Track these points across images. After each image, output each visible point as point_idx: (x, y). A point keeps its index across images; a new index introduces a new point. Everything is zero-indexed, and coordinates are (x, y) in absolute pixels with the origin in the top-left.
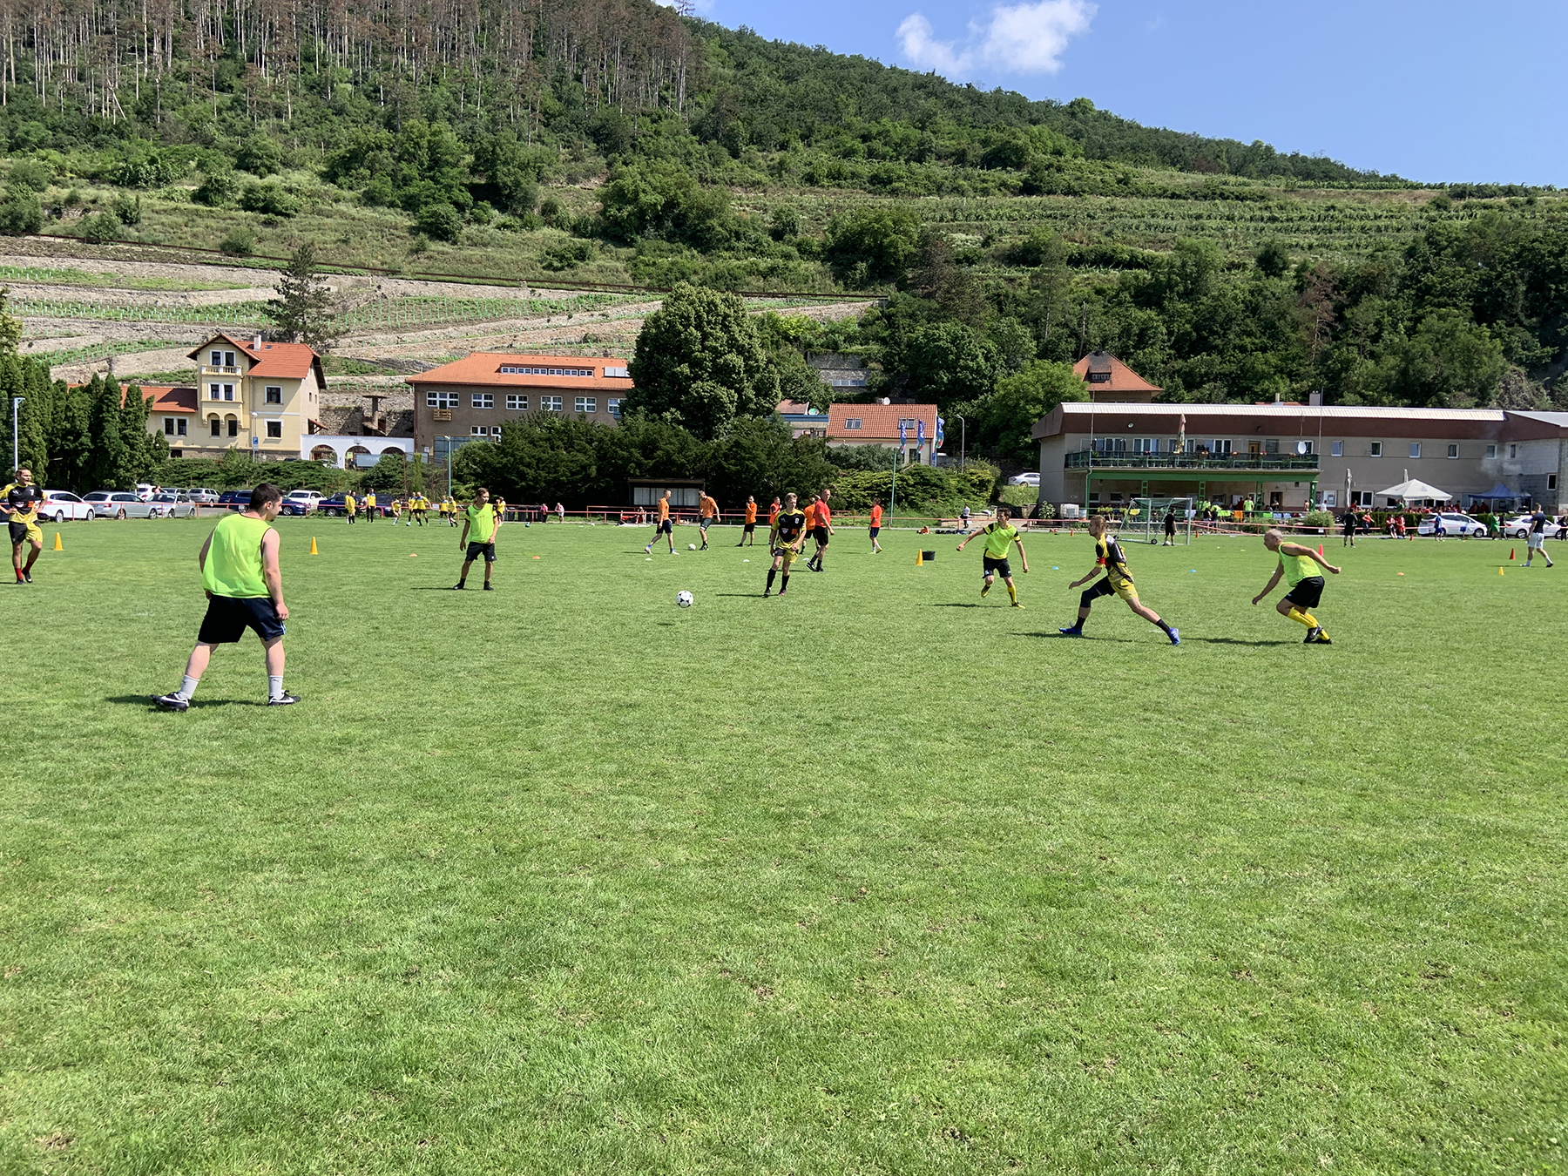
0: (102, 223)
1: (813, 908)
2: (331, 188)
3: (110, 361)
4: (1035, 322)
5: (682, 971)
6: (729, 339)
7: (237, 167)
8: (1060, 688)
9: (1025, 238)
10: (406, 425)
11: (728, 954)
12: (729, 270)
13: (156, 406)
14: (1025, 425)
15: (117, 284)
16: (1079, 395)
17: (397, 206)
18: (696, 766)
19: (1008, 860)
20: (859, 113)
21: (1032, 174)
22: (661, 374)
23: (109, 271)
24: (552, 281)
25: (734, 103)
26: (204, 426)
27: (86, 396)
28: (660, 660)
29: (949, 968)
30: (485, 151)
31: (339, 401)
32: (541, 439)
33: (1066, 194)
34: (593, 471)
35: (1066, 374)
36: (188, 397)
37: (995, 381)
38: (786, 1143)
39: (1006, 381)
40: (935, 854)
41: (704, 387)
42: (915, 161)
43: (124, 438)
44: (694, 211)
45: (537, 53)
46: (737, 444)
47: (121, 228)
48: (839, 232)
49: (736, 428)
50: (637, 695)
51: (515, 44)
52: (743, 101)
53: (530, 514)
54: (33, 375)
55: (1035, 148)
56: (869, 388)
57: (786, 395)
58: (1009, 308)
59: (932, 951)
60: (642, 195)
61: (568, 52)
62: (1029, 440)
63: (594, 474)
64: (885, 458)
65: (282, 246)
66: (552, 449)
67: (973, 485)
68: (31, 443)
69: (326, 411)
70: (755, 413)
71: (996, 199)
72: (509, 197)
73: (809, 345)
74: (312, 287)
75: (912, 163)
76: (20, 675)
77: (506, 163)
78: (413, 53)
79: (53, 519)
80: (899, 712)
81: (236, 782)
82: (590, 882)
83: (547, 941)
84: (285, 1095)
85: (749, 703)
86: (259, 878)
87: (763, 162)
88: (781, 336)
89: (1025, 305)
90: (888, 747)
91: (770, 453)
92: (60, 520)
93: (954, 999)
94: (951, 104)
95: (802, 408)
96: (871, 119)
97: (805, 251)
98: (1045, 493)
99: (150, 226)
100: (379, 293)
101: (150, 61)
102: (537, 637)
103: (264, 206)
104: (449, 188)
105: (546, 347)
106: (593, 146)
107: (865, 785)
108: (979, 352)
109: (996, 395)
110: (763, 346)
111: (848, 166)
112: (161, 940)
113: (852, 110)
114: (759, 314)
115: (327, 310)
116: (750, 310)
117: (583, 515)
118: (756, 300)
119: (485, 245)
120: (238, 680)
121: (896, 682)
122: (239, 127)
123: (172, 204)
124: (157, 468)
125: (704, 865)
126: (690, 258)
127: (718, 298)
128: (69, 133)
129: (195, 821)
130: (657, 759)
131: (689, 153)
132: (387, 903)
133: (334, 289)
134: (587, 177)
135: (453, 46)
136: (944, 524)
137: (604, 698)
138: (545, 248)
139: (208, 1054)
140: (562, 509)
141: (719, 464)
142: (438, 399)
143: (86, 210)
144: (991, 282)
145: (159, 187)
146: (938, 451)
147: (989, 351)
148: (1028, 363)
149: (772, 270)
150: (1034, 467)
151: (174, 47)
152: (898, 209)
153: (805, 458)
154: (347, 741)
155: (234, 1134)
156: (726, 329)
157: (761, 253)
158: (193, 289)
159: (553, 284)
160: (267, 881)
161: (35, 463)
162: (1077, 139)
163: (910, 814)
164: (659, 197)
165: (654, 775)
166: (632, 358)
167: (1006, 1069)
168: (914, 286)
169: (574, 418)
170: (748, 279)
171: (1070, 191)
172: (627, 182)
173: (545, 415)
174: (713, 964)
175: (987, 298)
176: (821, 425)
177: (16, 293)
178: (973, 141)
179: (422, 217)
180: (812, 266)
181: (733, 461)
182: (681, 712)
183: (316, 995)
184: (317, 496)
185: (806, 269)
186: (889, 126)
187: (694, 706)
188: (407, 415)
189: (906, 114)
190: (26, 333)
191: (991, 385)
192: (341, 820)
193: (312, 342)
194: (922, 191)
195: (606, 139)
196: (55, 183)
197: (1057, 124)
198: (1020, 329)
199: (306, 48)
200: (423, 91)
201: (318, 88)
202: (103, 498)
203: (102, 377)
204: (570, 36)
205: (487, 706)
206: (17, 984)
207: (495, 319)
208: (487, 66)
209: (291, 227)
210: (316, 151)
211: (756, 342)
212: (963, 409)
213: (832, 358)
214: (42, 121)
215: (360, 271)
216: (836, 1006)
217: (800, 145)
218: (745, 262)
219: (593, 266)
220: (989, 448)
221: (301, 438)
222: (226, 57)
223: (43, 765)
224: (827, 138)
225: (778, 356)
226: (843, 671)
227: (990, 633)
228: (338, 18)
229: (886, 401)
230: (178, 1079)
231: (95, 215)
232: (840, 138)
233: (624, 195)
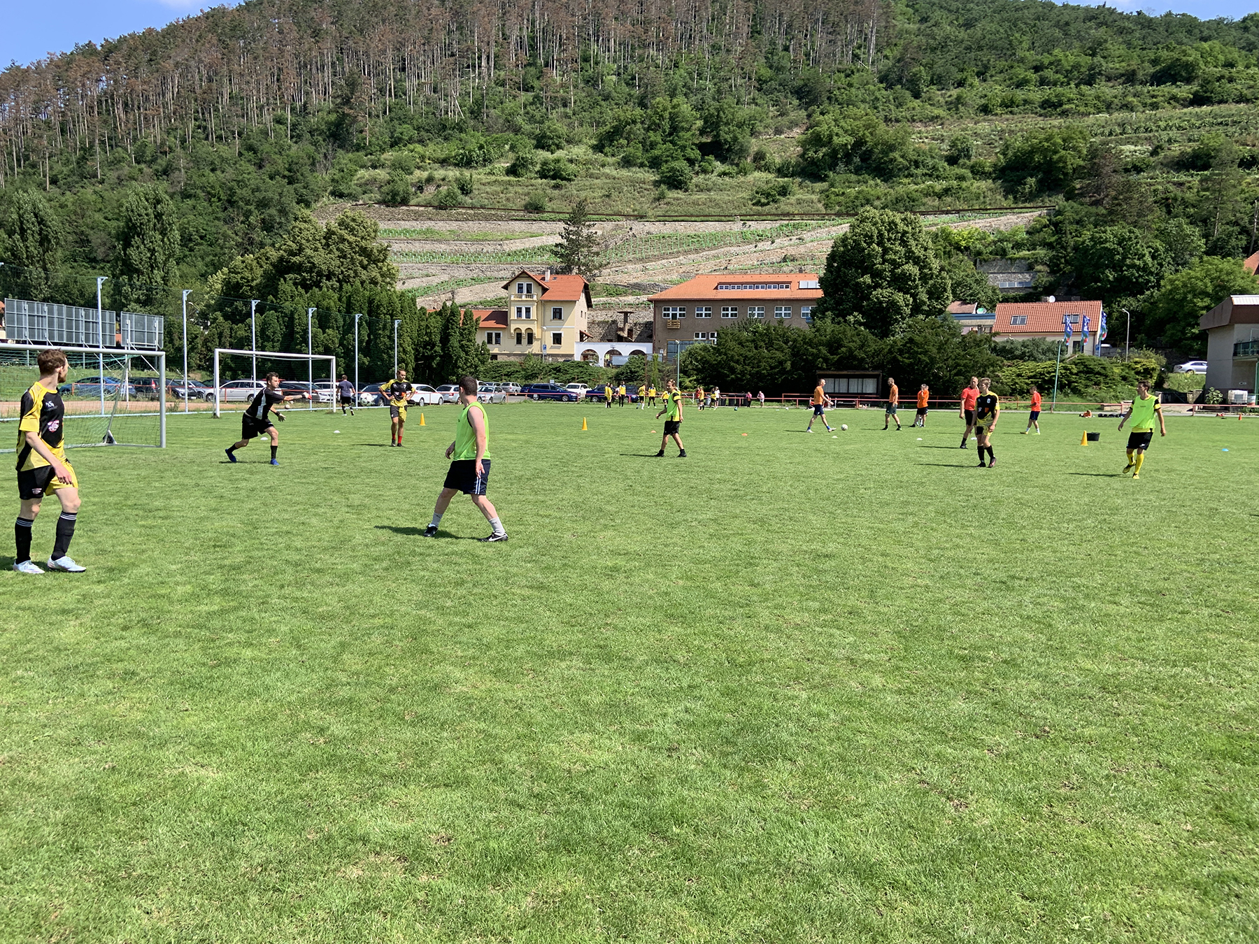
0: (448, 194)
1: (1001, 740)
2: (600, 156)
3: (453, 293)
4: (1204, 221)
5: (886, 778)
6: (906, 252)
7: (537, 147)
8: (1235, 562)
9: (1195, 145)
10: (647, 333)
11: (925, 769)
12: (907, 194)
13: (482, 324)
14: (1193, 316)
15: (458, 238)
16: (1249, 288)
17: (645, 166)
18: (886, 610)
19: (1189, 716)
20: (1032, 47)
21: (1202, 86)
22: (847, 285)
23: (452, 228)
24: (759, 214)
25: (917, 52)
26: (512, 338)
27: (438, 318)
28: (849, 520)
29: (1135, 806)
30: (712, 115)
31: (601, 316)
32: (747, 341)
33: (1238, 102)
34: (788, 365)
35: (1236, 268)
36: (501, 317)
37: (1162, 278)
38: (988, 934)
39: (1173, 278)
40: (1115, 704)
41: (883, 294)
42: (1085, 84)
43: (462, 347)
44: (879, 147)
45: (755, 32)
46: (911, 340)
47: (461, 197)
48: (1010, 153)
49: (910, 327)
50: (831, 548)
51: (737, 28)
52: (926, 49)
53: (738, 400)
54: (406, 304)
55: (1206, 63)
56: (1035, 288)
57: (956, 297)
58: (1178, 209)
59: (1117, 790)
60: (835, 138)
61: (779, 28)
62: (1195, 331)
63: (789, 368)
64: (1049, 350)
65: (565, 203)
66: (756, 348)
67: (1138, 373)
68: (405, 351)
69: (592, 324)
70: (928, 314)
71: (1166, 112)
72: (729, 150)
73: (979, 253)
74: (585, 232)
75: (1082, 86)
76: (405, 511)
77: (727, 124)
78: (660, 45)
79: (418, 404)
80: (1073, 575)
81: (544, 594)
82: (804, 695)
83: (773, 738)
84: (590, 827)
85: (929, 560)
86: (563, 665)
87: (941, 100)
88: (952, 247)
89: (1194, 206)
90: (1063, 606)
91: (941, 348)
92: (422, 405)
93: (1141, 834)
94: (1121, 31)
95: (971, 308)
96: (1044, 51)
97: (978, 172)
98: (1211, 380)
99: (480, 195)
100: (631, 233)
101: (480, 73)
102: (748, 497)
103: (553, 174)
104: (683, 148)
105: (753, 268)
106: (796, 102)
107: (1043, 638)
108: (1146, 252)
109: (1163, 290)
110: (936, 256)
111: (1020, 95)
112: (502, 703)
113: (1025, 45)
114: (934, 229)
115: (595, 249)
116: (926, 226)
117: (779, 401)
118: (931, 218)
119: (709, 190)
120: (541, 520)
121: (1065, 549)
122: (538, 117)
123: (493, 178)
124: (482, 368)
125: (899, 692)
126: (875, 187)
127: (898, 218)
128: (428, 131)
129: (520, 620)
130: (852, 601)
131: (877, 99)
132: (652, 694)
133: (600, 233)
134: (790, 128)
135: (690, 36)
136: (1106, 408)
137: (804, 548)
138: (755, 189)
139: (536, 790)
140: (763, 396)
141: (895, 357)
142: (671, 312)
143: (439, 186)
144: (1160, 187)
145: (485, 166)
146: (1103, 342)
147: (1157, 250)
148: (1196, 260)
149: (947, 191)
150: (1201, 356)
151: (495, 62)
152: (1068, 128)
153: (973, 351)
154: (616, 569)
155: (557, 851)
156: (904, 243)
157: (938, 177)
158: (507, 239)
159: (760, 217)
160: (569, 668)
161: (407, 365)
162: (1250, 50)
163: (1089, 667)
164: (849, 138)
165: (850, 613)
166: (822, 272)
167: (1195, 902)
168: (1082, 195)
169: (774, 324)
170: (925, 200)
171: (1241, 99)
172: (823, 129)
173: (750, 322)
174: (912, 775)
175: (1155, 202)
176: (988, 322)
177: (396, 247)
178: (1143, 62)
179: (663, 173)
180: (984, 185)
181: (907, 355)
182: (869, 564)
183: (606, 756)
184: (585, 387)
185: (978, 188)
186: (1061, 56)
187: (880, 559)
188: (648, 325)
189: (1077, 44)
190: (401, 275)
191: (1158, 281)
192: (615, 628)
193: (584, 273)
194: (1092, 110)
195: (807, 95)
196: (419, 168)
197: (1229, 39)
198: (1188, 229)
199: (585, 51)
200: (667, 74)
201: (592, 82)
202: (449, 389)
203: (449, 304)
204: (781, 15)
205: (713, 549)
206: (413, 724)
207: (715, 247)
208: (715, 48)
209: (571, 188)
210: (590, 130)
211: (931, 253)
212: (1128, 304)
213: (1000, 263)
214: (411, 124)
215: (620, 218)
216: (1027, 826)
217: (976, 81)
218: (923, 186)
219: (793, 199)
220: (1155, 338)
221: (575, 345)
222: (530, 65)
223: (422, 573)
224: (1001, 72)
225: (950, 264)
226: (1015, 536)
227: (1160, 508)
228: (608, 25)
229: (1052, 299)
230: (518, 805)
231: (444, 189)
232: (1013, 71)
233: (820, 139)
